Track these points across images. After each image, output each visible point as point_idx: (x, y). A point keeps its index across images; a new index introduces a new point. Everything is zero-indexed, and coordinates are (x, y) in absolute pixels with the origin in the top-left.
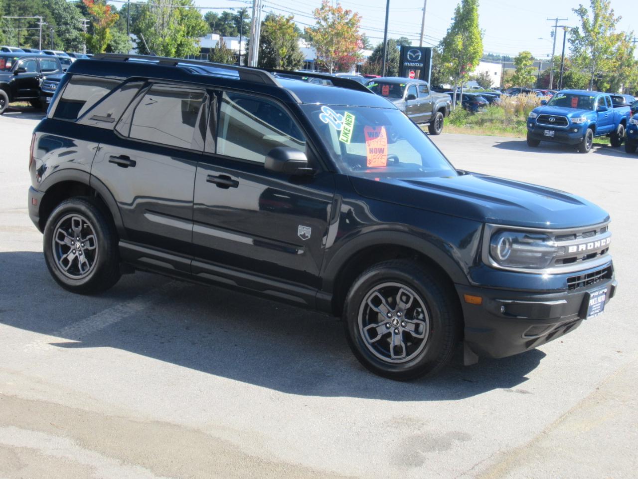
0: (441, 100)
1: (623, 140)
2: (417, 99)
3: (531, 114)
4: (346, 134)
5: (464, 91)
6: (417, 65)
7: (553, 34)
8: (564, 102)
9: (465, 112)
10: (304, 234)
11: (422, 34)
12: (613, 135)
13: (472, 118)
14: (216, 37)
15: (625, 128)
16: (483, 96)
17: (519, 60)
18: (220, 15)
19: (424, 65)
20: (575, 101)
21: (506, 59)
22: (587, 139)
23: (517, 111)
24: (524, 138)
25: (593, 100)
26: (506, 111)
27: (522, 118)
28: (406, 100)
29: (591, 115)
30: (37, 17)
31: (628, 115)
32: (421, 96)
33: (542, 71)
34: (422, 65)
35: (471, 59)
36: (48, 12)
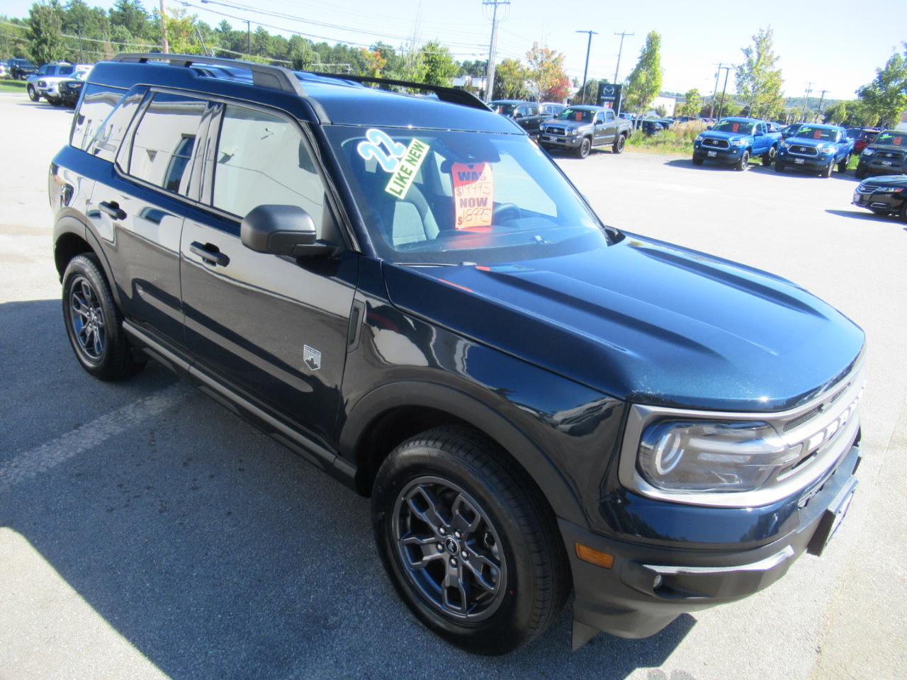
0: (623, 124)
1: (773, 160)
2: (604, 124)
3: (697, 138)
4: (402, 179)
5: (645, 119)
6: (610, 98)
7: (717, 75)
8: (727, 128)
9: (644, 135)
10: (312, 359)
11: (616, 75)
12: (765, 157)
13: (649, 140)
14: (468, 78)
15: (776, 150)
16: (660, 122)
17: (688, 96)
18: (473, 63)
19: (616, 99)
20: (736, 127)
21: (678, 95)
22: (743, 159)
23: (685, 135)
24: (690, 157)
25: (751, 127)
26: (677, 135)
27: (689, 140)
28: (595, 124)
29: (749, 139)
30: (347, 64)
31: (779, 139)
32: (608, 122)
33: (705, 105)
34: (614, 98)
35: (652, 92)
36: (355, 61)
